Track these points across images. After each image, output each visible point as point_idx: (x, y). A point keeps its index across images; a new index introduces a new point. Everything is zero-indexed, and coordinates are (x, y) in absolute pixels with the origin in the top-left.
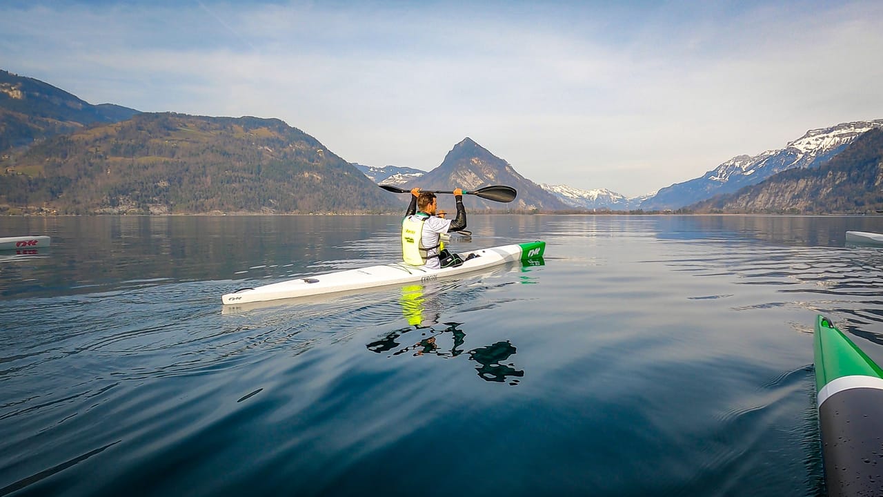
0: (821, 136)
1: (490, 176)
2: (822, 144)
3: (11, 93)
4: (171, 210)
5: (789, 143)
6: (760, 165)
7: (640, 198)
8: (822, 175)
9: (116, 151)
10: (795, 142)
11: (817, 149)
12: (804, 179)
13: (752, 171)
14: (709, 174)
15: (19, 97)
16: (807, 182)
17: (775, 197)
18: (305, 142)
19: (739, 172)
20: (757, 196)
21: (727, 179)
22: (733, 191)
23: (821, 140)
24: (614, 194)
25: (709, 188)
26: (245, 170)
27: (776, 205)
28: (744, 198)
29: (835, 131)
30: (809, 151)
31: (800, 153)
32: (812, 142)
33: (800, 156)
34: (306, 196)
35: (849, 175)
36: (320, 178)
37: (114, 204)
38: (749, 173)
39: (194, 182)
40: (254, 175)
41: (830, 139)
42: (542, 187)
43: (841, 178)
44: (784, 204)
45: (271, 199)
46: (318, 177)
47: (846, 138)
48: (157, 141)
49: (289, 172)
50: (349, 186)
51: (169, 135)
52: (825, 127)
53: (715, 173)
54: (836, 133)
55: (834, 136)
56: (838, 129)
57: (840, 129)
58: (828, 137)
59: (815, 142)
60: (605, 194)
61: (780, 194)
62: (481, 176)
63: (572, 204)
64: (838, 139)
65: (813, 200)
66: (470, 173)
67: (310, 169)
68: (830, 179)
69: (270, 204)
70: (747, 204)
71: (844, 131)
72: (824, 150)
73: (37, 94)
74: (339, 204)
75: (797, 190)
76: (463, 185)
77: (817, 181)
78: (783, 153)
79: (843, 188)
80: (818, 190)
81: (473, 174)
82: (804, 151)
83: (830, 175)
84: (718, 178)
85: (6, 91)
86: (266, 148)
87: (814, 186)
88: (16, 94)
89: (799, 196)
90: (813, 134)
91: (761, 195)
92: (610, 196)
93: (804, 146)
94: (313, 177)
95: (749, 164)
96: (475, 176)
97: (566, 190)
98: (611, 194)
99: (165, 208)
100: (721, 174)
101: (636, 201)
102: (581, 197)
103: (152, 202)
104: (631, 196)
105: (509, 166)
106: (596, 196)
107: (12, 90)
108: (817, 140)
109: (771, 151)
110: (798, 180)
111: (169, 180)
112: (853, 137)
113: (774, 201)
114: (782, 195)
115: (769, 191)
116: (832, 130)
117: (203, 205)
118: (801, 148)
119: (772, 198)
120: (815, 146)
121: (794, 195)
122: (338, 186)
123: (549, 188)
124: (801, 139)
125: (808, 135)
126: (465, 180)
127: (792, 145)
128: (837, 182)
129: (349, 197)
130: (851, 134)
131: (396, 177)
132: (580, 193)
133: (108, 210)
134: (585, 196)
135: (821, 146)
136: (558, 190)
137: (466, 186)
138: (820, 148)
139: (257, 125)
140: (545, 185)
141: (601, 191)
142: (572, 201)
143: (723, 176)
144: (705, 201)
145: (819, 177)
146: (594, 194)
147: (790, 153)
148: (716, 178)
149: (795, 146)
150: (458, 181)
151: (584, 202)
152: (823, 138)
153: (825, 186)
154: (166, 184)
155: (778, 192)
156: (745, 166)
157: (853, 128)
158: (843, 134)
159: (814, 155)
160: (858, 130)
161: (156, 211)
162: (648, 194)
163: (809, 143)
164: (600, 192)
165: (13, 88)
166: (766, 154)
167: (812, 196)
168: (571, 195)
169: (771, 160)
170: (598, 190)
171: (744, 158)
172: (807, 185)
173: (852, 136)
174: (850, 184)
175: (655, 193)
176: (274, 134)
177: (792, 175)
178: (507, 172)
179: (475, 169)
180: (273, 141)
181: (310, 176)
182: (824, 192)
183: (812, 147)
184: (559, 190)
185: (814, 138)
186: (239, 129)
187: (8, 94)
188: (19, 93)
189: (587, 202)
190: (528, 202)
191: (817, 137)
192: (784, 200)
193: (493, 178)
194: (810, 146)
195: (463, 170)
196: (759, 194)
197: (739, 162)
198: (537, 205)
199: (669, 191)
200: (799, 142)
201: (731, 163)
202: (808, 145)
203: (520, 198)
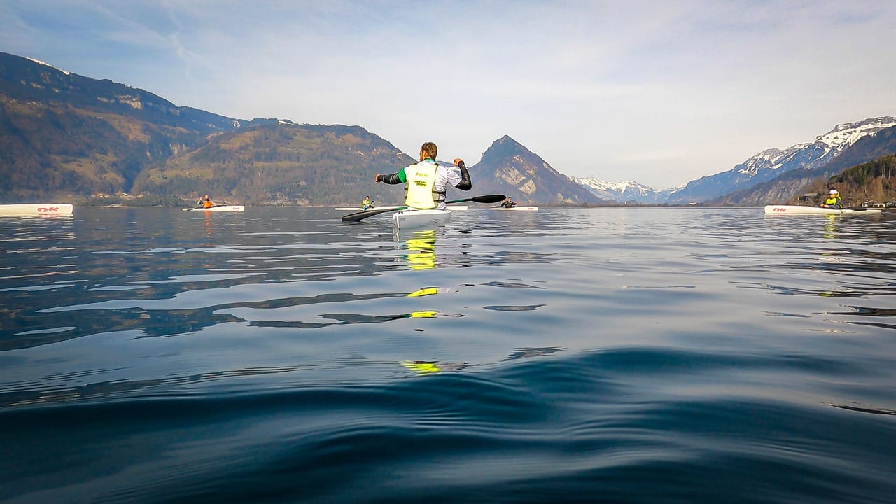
0: (850, 130)
1: (531, 172)
2: (849, 138)
3: (133, 104)
4: (311, 203)
5: (817, 137)
6: (788, 159)
7: (669, 191)
9: (258, 157)
10: (824, 136)
11: (844, 144)
13: (780, 165)
14: (738, 167)
15: (139, 107)
17: (782, 193)
19: (768, 166)
20: (768, 191)
21: (756, 172)
22: (750, 187)
23: (848, 135)
24: (643, 186)
25: (737, 181)
28: (757, 193)
30: (836, 145)
31: (828, 147)
32: (839, 136)
33: (827, 150)
37: (275, 198)
38: (777, 167)
39: (322, 182)
41: (857, 134)
42: (576, 181)
47: (873, 133)
48: (284, 148)
51: (289, 143)
52: (853, 122)
53: (744, 166)
54: (863, 127)
55: (861, 131)
56: (866, 124)
57: (868, 124)
58: (855, 131)
59: (843, 137)
60: (633, 186)
61: (786, 190)
62: (523, 172)
63: (600, 197)
64: (864, 134)
66: (513, 169)
70: (759, 198)
71: (871, 126)
72: (850, 145)
73: (151, 104)
76: (508, 181)
78: (811, 147)
81: (516, 170)
82: (831, 145)
84: (747, 172)
85: (128, 102)
86: (359, 152)
88: (137, 105)
90: (841, 129)
92: (638, 189)
93: (832, 140)
95: (778, 157)
96: (518, 172)
97: (594, 182)
98: (639, 186)
99: (307, 202)
100: (750, 167)
101: (663, 194)
102: (609, 190)
103: (299, 197)
104: (660, 189)
105: (545, 162)
106: (624, 189)
107: (133, 101)
108: (844, 134)
109: (801, 144)
111: (306, 180)
116: (860, 124)
117: (334, 200)
118: (829, 142)
119: (780, 194)
120: (843, 141)
124: (830, 133)
125: (836, 129)
126: (509, 176)
127: (821, 139)
132: (608, 186)
133: (272, 202)
134: (613, 188)
135: (848, 140)
137: (510, 182)
138: (846, 142)
140: (572, 177)
141: (630, 183)
142: (600, 194)
143: (752, 169)
144: (725, 195)
146: (623, 186)
147: (817, 148)
148: (744, 172)
149: (823, 141)
150: (503, 176)
151: (612, 194)
152: (850, 133)
154: (304, 183)
156: (775, 160)
157: (880, 123)
158: (870, 129)
159: (841, 149)
160: (885, 126)
161: (301, 203)
162: (677, 187)
163: (836, 138)
164: (628, 185)
165: (134, 100)
166: (796, 147)
168: (599, 188)
169: (800, 154)
170: (627, 182)
171: (774, 152)
173: (879, 130)
175: (684, 185)
176: (359, 140)
178: (545, 168)
179: (517, 166)
180: (362, 146)
183: (840, 141)
184: (587, 183)
185: (842, 132)
186: (332, 135)
187: (130, 105)
188: (139, 103)
189: (615, 194)
190: (566, 197)
191: (845, 131)
192: (788, 196)
193: (533, 174)
194: (838, 140)
195: (507, 167)
196: (769, 190)
197: (769, 156)
198: (574, 199)
199: (699, 184)
200: (827, 136)
201: (761, 156)
202: (836, 140)
203: (558, 192)
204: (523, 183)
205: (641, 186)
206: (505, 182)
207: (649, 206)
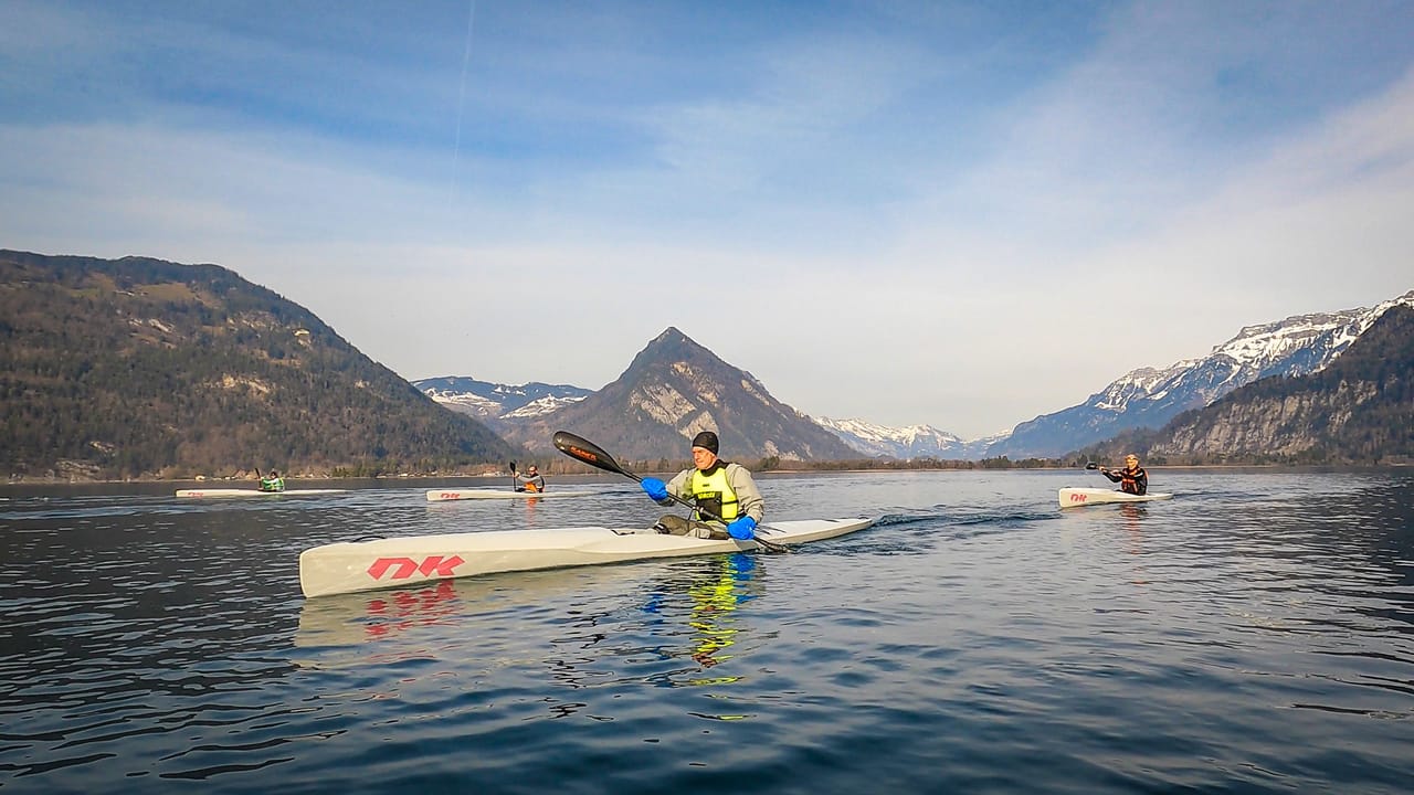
0: (1265, 335)
1: (710, 396)
2: (1268, 348)
5: (1215, 348)
6: (1175, 384)
7: (984, 441)
8: (1328, 388)
10: (1225, 346)
11: (1260, 357)
12: (1293, 394)
13: (1164, 393)
14: (1095, 398)
16: (1300, 402)
17: (1245, 430)
18: (268, 315)
19: (1141, 396)
20: (1209, 428)
21: (1124, 406)
23: (1264, 343)
24: (943, 434)
25: (1096, 422)
26: (36, 367)
27: (1248, 446)
28: (1184, 434)
29: (1283, 329)
30: (1249, 360)
31: (1236, 363)
32: (1250, 346)
33: (1236, 368)
34: (212, 430)
35: (1380, 387)
36: (264, 389)
38: (1158, 397)
40: (61, 378)
41: (1277, 342)
43: (1365, 392)
44: (1262, 445)
45: (97, 439)
46: (259, 387)
47: (1302, 340)
49: (183, 375)
50: (345, 410)
52: (1268, 323)
53: (1103, 397)
54: (1285, 331)
55: (1283, 336)
56: (1288, 326)
57: (1291, 325)
58: (1274, 337)
59: (1255, 346)
60: (927, 434)
61: (1253, 425)
62: (690, 395)
63: (872, 451)
64: (1289, 341)
65: (1319, 437)
66: (669, 390)
67: (240, 367)
68: (1344, 395)
69: (90, 454)
70: (1192, 445)
71: (1297, 329)
72: (1271, 359)
74: (307, 452)
75: (1283, 417)
76: (654, 415)
77: (1319, 399)
78: (1210, 363)
79: (1373, 412)
80: (1325, 416)
81: (674, 392)
82: (1241, 360)
83: (1344, 387)
84: (1109, 406)
86: (154, 322)
87: (1316, 408)
89: (1289, 429)
90: (1250, 333)
91: (1217, 428)
92: (935, 438)
93: (1240, 352)
94: (248, 387)
95: (1156, 382)
96: (679, 397)
97: (861, 427)
98: (937, 434)
100: (1114, 399)
101: (978, 445)
102: (888, 440)
104: (969, 438)
106: (912, 438)
108: (1258, 342)
109: (1187, 362)
110: (1283, 399)
112: (1313, 338)
113: (1243, 439)
114: (1256, 428)
115: (1231, 420)
116: (1278, 327)
118: (1235, 354)
119: (1239, 434)
120: (1256, 353)
121: (1280, 425)
122: (314, 409)
123: (832, 425)
124: (1232, 341)
125: (1243, 335)
126: (658, 403)
127: (1220, 350)
128: (1360, 401)
129: (336, 435)
130: (1307, 334)
131: (543, 402)
132: (885, 433)
134: (894, 437)
135: (1266, 352)
136: (847, 427)
137: (660, 417)
138: (1264, 355)
139: (158, 277)
140: (826, 419)
141: (920, 428)
142: (873, 447)
143: (1118, 401)
145: (1323, 391)
146: (910, 434)
147: (1219, 363)
148: (1106, 406)
149: (1226, 353)
150: (645, 405)
151: (893, 448)
152: (1267, 340)
153: (1338, 409)
155: (1248, 422)
156: (1151, 386)
157: (1310, 324)
158: (1296, 334)
159: (1257, 367)
160: (1318, 328)
162: (998, 434)
163: (1246, 348)
164: (918, 431)
166: (1180, 366)
167: (1316, 428)
168: (870, 437)
169: (1194, 377)
170: (916, 428)
171: (1147, 373)
172: (1301, 408)
173: (1310, 336)
174: (1387, 405)
175: (1008, 431)
177: (1270, 388)
178: (743, 390)
179: (678, 383)
180: (185, 310)
181: (239, 384)
182: (1338, 419)
183: (1253, 353)
184: (850, 428)
185: (1254, 339)
189: (897, 447)
190: (783, 447)
191: (1258, 337)
192: (1261, 436)
193: (715, 400)
194: (1249, 353)
195: (655, 385)
196: (1213, 425)
197: (1141, 379)
198: (801, 453)
199: (1033, 427)
200: (1230, 346)
201: (1129, 381)
202: (1246, 351)
203: (765, 441)
204: (687, 420)
205: (939, 432)
206: (647, 416)
207: (958, 466)
